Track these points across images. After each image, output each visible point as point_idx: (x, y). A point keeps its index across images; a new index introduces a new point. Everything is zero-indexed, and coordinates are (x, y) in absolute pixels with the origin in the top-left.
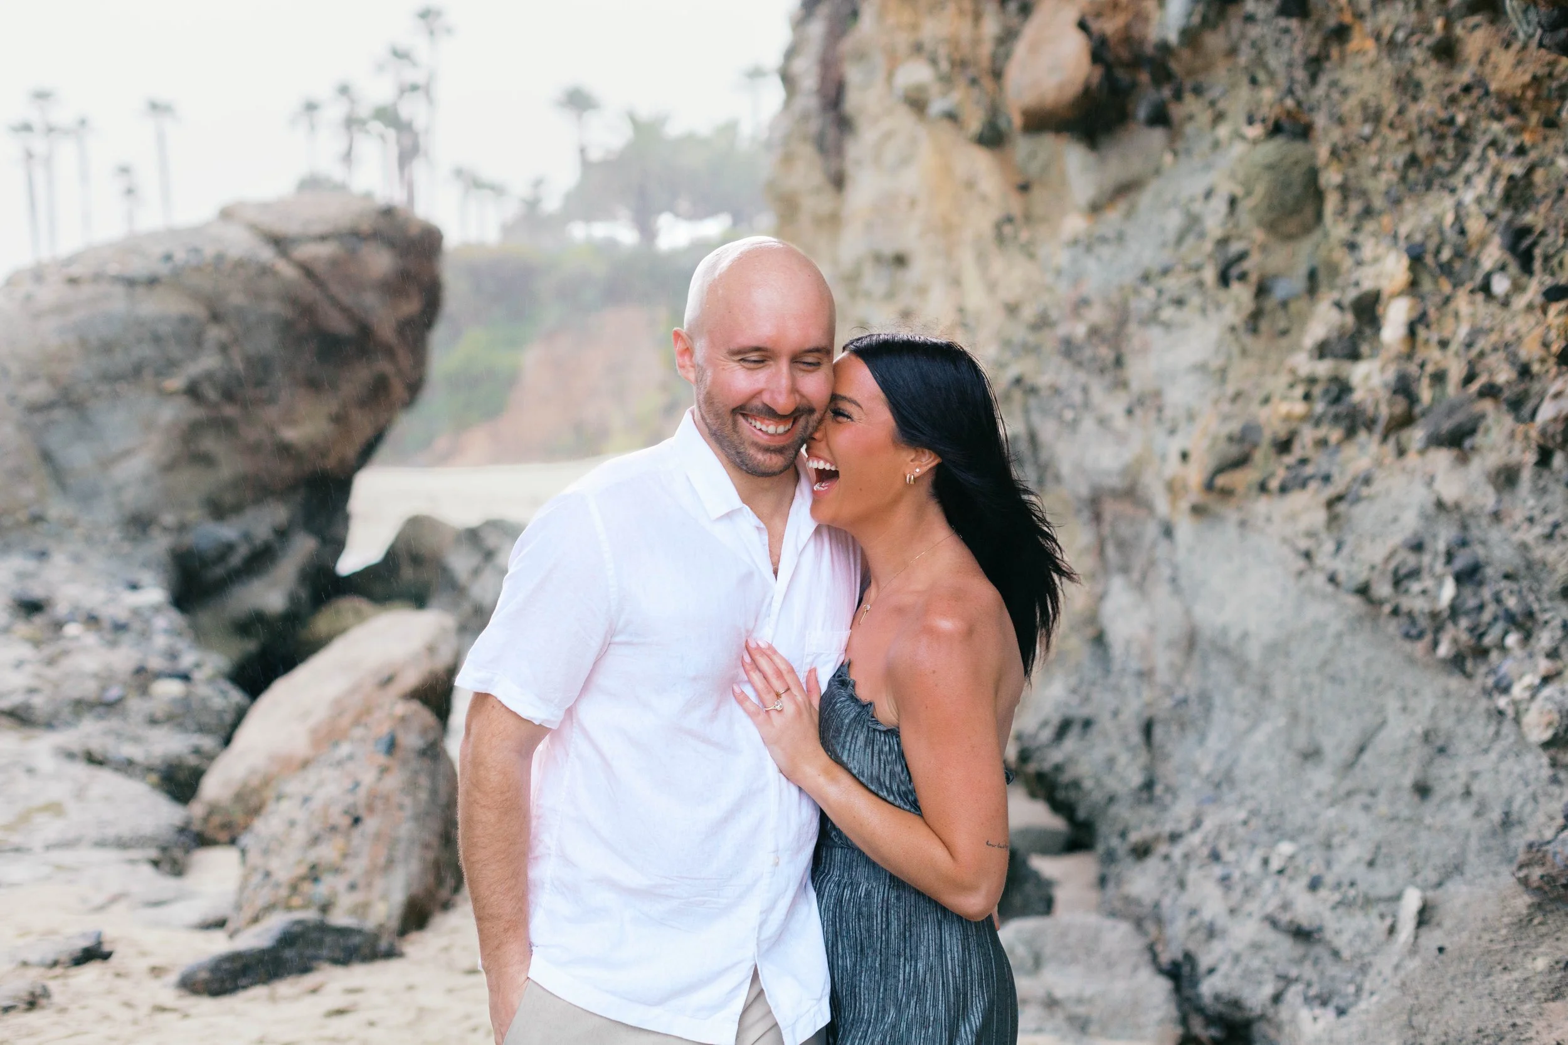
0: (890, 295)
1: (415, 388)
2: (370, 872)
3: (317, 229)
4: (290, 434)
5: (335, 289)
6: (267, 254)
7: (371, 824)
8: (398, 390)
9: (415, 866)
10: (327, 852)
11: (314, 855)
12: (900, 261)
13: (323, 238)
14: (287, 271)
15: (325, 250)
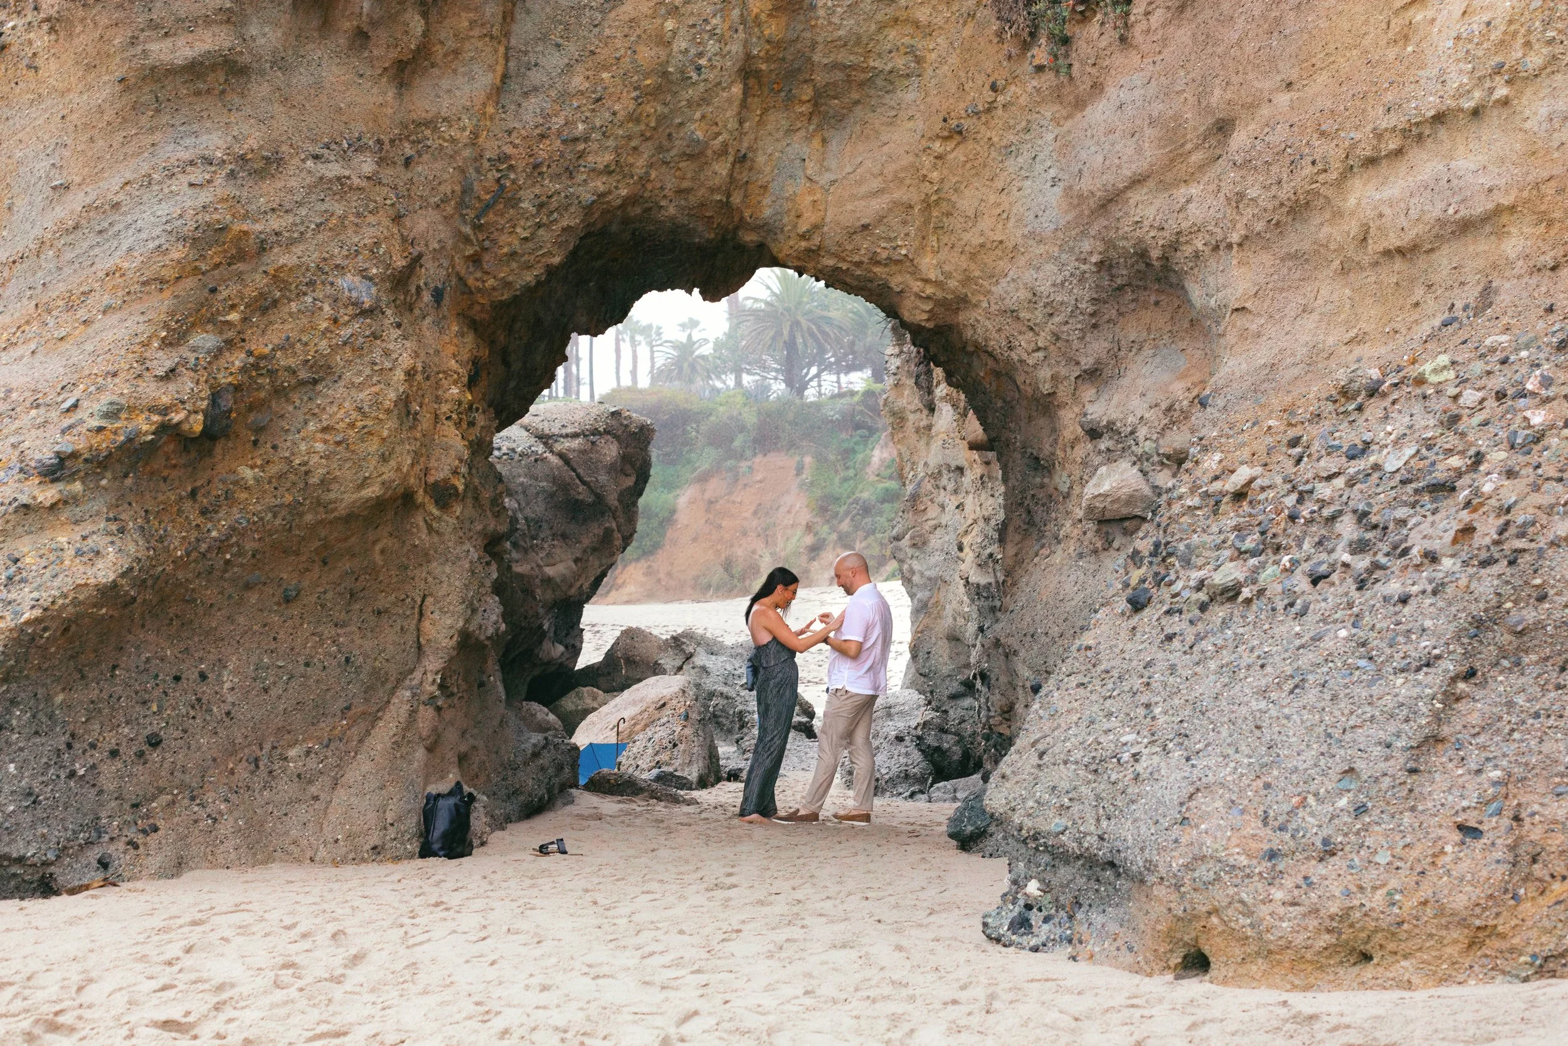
0: (956, 492)
1: (627, 540)
2: (682, 765)
3: (569, 430)
4: (550, 571)
5: (580, 471)
6: (540, 448)
7: (681, 747)
8: (618, 542)
9: (701, 764)
10: (664, 757)
11: (657, 758)
12: (960, 470)
13: (575, 435)
14: (554, 460)
15: (576, 443)
